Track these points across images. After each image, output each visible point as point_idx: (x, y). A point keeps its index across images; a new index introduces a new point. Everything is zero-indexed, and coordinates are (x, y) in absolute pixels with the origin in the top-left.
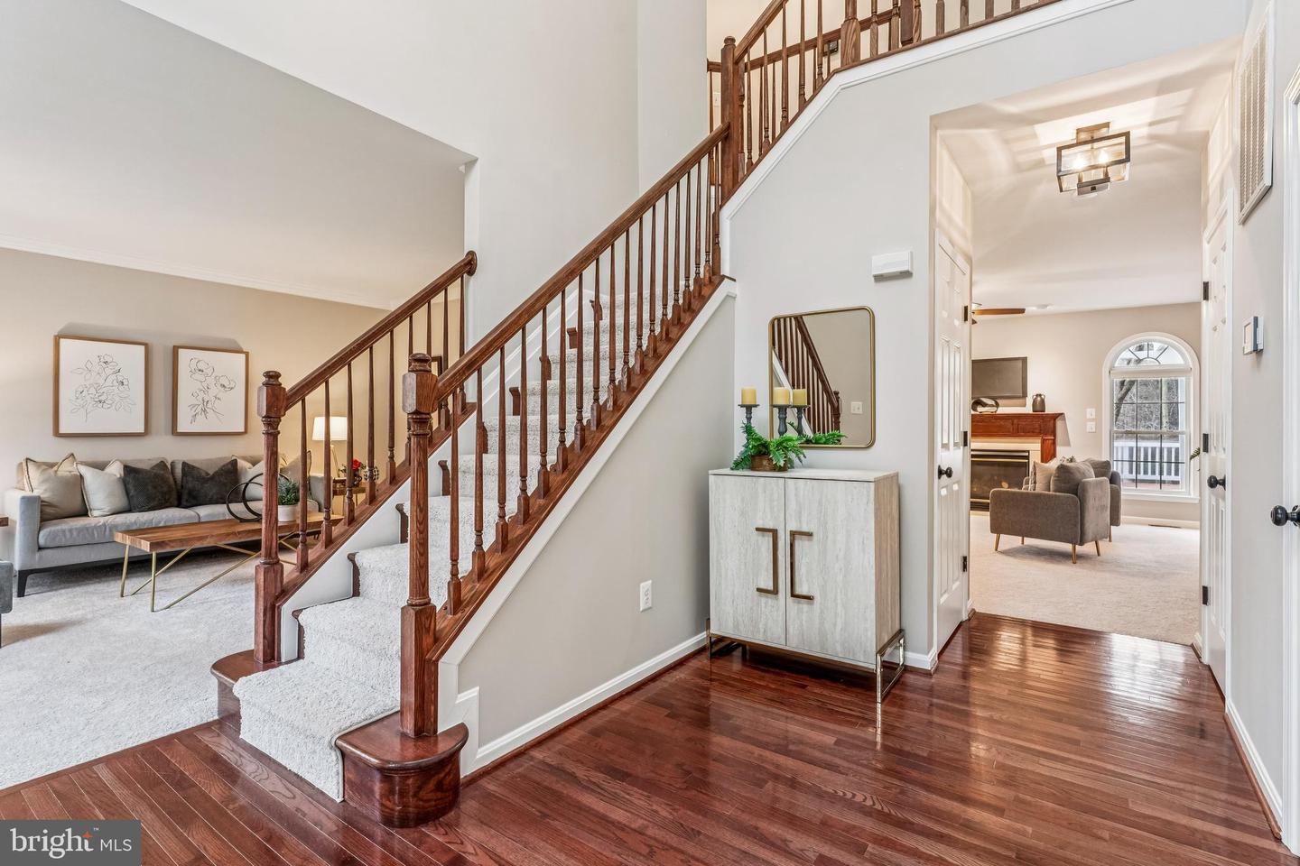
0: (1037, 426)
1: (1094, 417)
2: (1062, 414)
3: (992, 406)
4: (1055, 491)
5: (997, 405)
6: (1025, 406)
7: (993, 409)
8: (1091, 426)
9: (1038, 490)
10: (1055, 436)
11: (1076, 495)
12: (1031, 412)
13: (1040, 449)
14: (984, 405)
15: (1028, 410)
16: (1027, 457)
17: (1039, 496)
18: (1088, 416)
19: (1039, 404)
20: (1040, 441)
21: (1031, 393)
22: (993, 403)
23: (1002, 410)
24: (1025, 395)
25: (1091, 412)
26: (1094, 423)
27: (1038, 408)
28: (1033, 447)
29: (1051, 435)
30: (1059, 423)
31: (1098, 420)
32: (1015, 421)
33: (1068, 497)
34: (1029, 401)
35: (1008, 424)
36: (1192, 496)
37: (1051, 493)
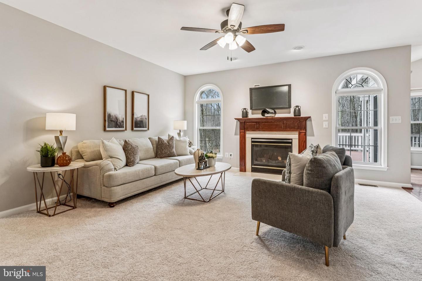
0: (296, 125)
1: (327, 119)
2: (310, 117)
3: (272, 113)
4: (308, 185)
5: (275, 113)
6: (290, 113)
7: (273, 115)
8: (325, 125)
9: (293, 184)
10: (306, 130)
11: (329, 192)
12: (293, 116)
13: (298, 138)
14: (268, 113)
15: (292, 115)
16: (291, 143)
17: (293, 189)
18: (324, 119)
19: (298, 112)
20: (298, 133)
21: (293, 105)
22: (273, 111)
23: (278, 116)
24: (290, 107)
25: (325, 116)
26: (327, 122)
27: (297, 114)
28: (294, 136)
29: (304, 130)
30: (308, 123)
31: (330, 121)
32: (285, 122)
33: (322, 194)
34: (292, 110)
35: (281, 123)
36: (383, 167)
37: (304, 187)
